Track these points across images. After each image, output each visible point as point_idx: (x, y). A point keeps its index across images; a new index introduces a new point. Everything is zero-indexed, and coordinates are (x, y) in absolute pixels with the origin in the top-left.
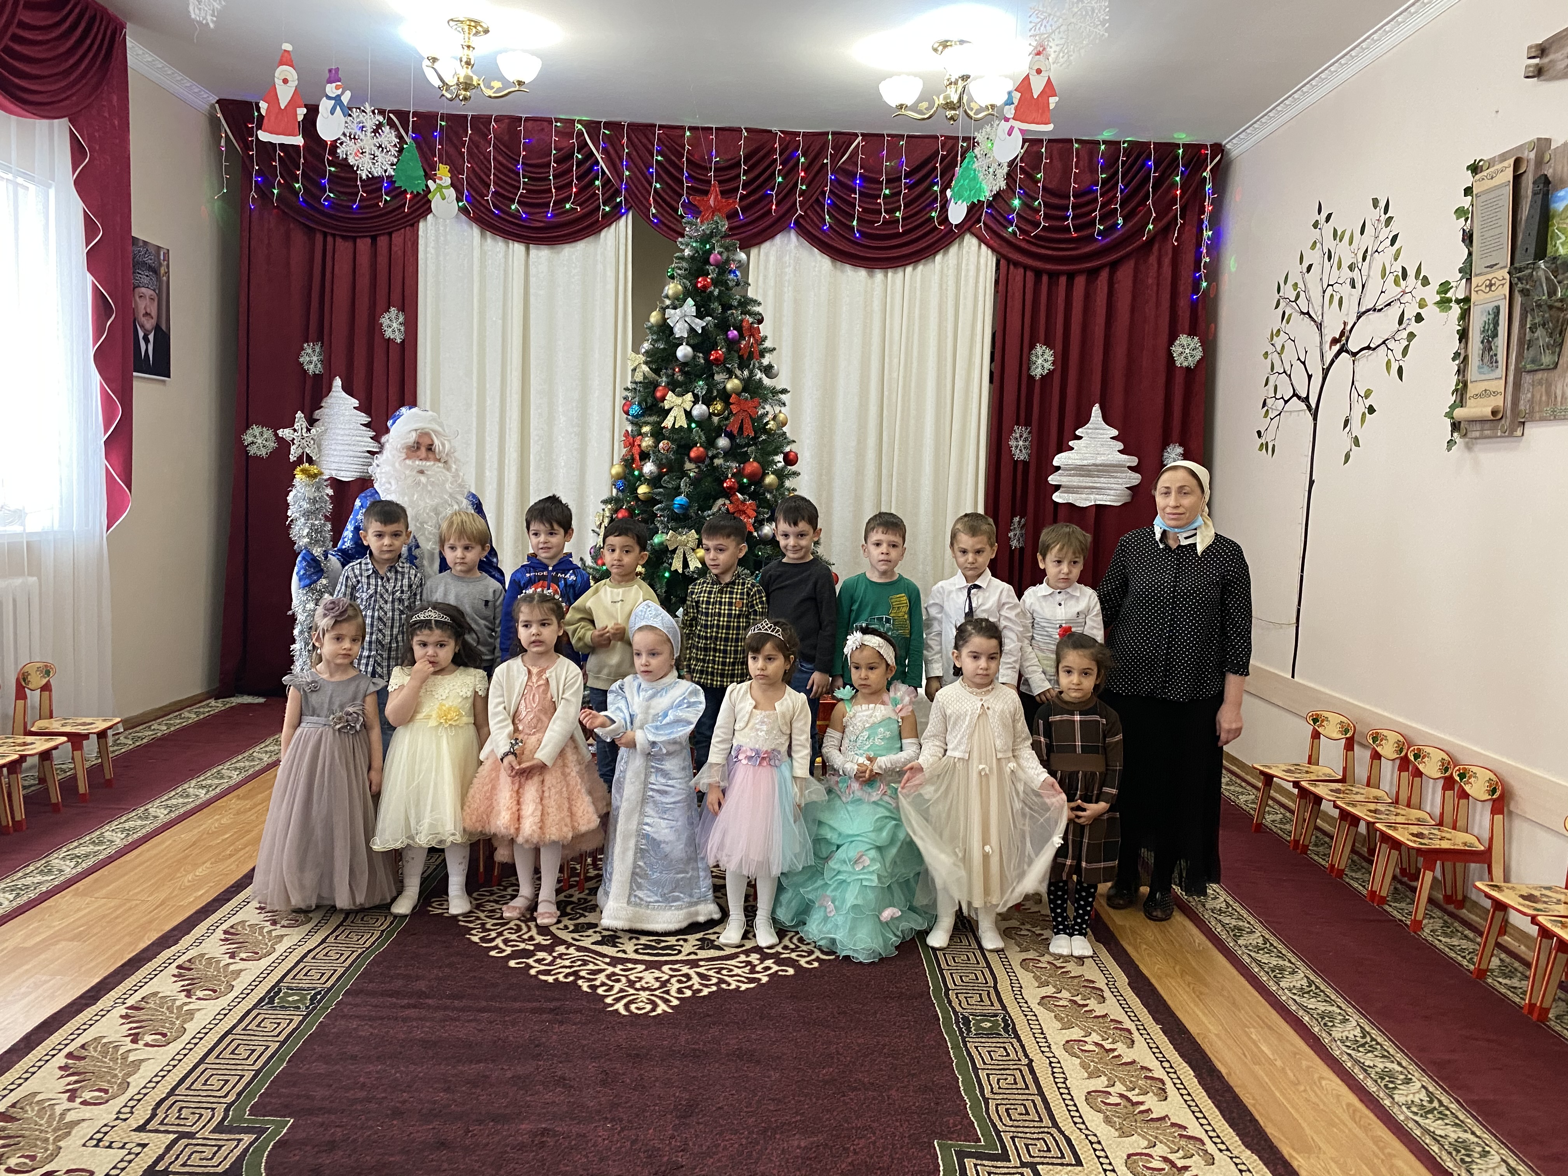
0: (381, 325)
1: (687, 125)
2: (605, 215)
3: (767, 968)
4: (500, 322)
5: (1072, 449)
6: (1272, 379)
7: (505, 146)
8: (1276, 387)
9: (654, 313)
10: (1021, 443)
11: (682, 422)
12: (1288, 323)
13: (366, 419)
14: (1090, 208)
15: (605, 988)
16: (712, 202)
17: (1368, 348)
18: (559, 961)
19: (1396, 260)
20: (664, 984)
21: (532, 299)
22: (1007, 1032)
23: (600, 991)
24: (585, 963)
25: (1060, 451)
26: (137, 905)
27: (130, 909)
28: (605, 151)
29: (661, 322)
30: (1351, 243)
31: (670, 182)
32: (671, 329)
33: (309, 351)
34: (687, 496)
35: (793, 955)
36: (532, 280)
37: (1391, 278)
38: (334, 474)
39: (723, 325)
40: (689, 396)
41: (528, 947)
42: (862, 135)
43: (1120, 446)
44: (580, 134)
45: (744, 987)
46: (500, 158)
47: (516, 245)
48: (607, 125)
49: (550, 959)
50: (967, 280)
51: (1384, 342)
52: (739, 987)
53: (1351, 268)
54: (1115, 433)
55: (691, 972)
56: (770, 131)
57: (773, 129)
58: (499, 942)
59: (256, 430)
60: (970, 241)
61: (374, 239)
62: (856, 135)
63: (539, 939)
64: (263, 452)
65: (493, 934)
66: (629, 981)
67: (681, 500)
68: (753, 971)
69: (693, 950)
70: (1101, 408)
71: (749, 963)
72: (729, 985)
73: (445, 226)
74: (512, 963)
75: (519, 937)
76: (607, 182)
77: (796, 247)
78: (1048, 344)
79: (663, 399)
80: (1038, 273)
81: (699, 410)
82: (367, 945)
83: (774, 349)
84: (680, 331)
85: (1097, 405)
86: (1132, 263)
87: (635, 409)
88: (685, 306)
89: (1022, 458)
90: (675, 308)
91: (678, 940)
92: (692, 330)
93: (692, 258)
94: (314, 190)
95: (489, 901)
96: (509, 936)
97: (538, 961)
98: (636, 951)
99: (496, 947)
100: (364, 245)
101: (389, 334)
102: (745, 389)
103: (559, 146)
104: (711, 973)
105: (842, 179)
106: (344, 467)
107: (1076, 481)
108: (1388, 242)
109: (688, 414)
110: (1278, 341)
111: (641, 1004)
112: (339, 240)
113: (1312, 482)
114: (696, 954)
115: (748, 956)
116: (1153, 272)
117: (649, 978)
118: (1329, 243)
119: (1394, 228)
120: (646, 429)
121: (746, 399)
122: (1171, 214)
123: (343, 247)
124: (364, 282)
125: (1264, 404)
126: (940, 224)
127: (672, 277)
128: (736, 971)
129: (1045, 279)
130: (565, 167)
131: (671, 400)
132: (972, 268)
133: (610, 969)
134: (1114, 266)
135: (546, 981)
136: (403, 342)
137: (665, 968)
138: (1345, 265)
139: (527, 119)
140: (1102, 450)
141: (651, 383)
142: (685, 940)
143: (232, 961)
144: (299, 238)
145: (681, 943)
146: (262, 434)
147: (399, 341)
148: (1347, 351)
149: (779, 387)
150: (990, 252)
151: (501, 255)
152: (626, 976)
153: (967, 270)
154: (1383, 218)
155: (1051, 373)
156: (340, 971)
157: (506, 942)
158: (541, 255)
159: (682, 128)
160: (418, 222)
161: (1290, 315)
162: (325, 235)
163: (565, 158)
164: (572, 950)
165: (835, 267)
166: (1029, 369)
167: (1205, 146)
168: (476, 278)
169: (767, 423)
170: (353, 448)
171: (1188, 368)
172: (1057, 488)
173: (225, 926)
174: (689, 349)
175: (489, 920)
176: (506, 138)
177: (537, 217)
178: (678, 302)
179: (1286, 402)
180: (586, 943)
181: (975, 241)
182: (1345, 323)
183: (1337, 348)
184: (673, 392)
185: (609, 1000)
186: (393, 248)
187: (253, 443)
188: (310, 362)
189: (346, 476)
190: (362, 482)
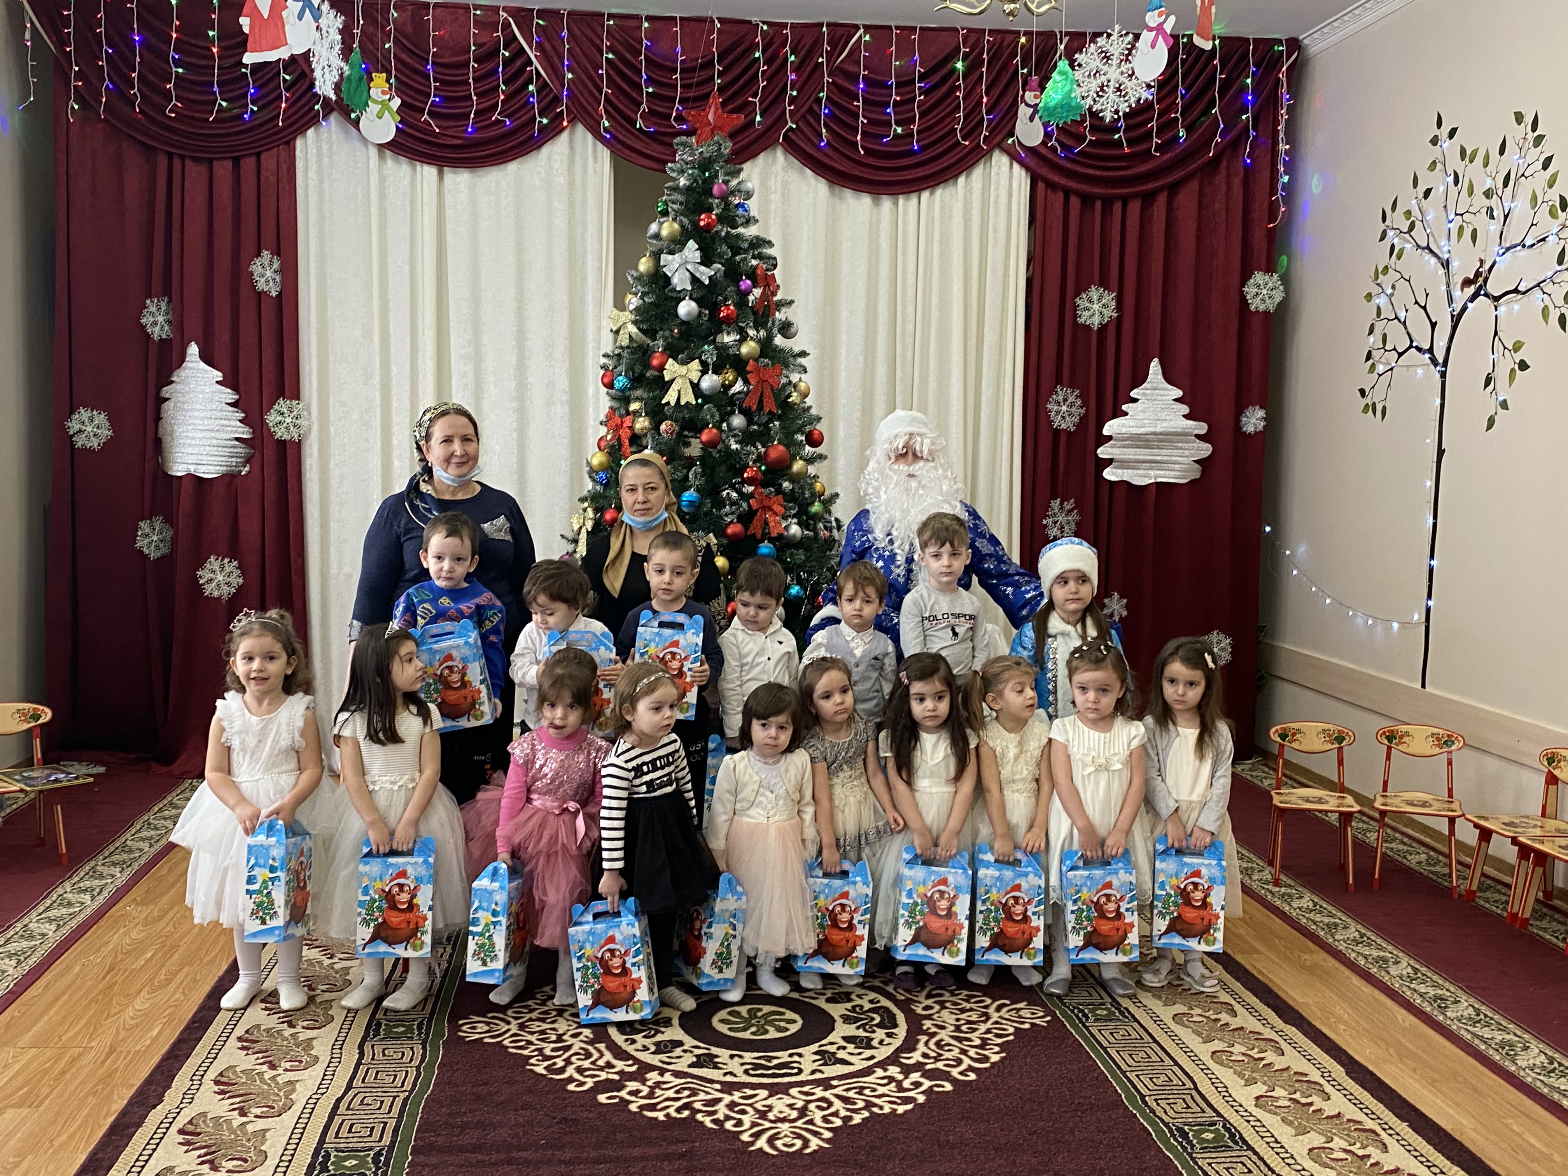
0: (252, 274)
1: (644, 13)
2: (543, 128)
3: (917, 1085)
4: (407, 268)
5: (1126, 414)
6: (1379, 327)
7: (409, 40)
8: (1385, 337)
9: (643, 260)
10: (1064, 408)
11: (689, 397)
12: (1399, 258)
13: (231, 396)
14: (1146, 116)
15: (733, 1122)
16: (711, 117)
17: (1516, 291)
18: (658, 1092)
19: (1551, 186)
20: (803, 1111)
21: (450, 238)
22: (1236, 1143)
23: (729, 1125)
24: (694, 1092)
25: (1114, 417)
26: (80, 1055)
27: (74, 1060)
28: (540, 47)
29: (652, 270)
30: (1486, 165)
31: (624, 86)
32: (667, 280)
33: (153, 309)
34: (698, 490)
35: (940, 1065)
36: (449, 213)
37: (1546, 208)
38: (192, 469)
39: (733, 273)
40: (695, 365)
41: (611, 1076)
42: (865, 26)
43: (1186, 410)
44: (507, 25)
45: (901, 1109)
46: (404, 56)
47: (430, 168)
48: (542, 14)
49: (645, 1091)
50: (997, 209)
51: (1538, 285)
52: (896, 1110)
53: (1488, 194)
54: (1179, 393)
55: (828, 1094)
56: (750, 22)
57: (754, 19)
58: (570, 1071)
59: (84, 414)
60: (1000, 161)
61: (236, 161)
62: (856, 27)
63: (620, 1065)
64: (95, 444)
65: (560, 1063)
66: (757, 1111)
67: (690, 495)
68: (900, 1089)
69: (815, 1066)
70: (1162, 363)
71: (891, 1079)
72: (881, 1108)
73: (330, 144)
74: (602, 1098)
75: (593, 1063)
76: (543, 87)
77: (783, 169)
79: (661, 368)
81: (709, 382)
82: (408, 1086)
83: (792, 302)
84: (680, 281)
85: (1156, 360)
86: (1195, 184)
87: (621, 382)
88: (686, 251)
89: (1064, 426)
90: (671, 252)
91: (791, 1055)
92: (695, 280)
93: (688, 189)
94: (156, 98)
95: (530, 1020)
96: (580, 1063)
97: (633, 1093)
98: (746, 1072)
99: (571, 1080)
100: (223, 170)
101: (261, 285)
102: (763, 354)
103: (481, 40)
104: (851, 1094)
105: (840, 82)
106: (205, 459)
107: (1130, 454)
108: (1540, 165)
109: (695, 387)
110: (1386, 281)
111: (787, 1140)
112: (189, 163)
113: (1441, 452)
114: (821, 1072)
115: (885, 1070)
116: (1221, 196)
117: (780, 1105)
118: (1455, 163)
119: (1547, 148)
120: (634, 406)
121: (767, 365)
122: (1242, 125)
123: (195, 172)
124: (224, 218)
125: (1369, 356)
126: (964, 139)
127: (665, 213)
128: (881, 1090)
129: (1096, 205)
130: (489, 66)
131: (672, 368)
132: (1004, 192)
133: (727, 1099)
134: (1173, 189)
135: (656, 1119)
136: (280, 295)
137: (794, 1091)
138: (1479, 191)
139: (436, 5)
140: (1163, 415)
141: (640, 346)
142: (800, 1055)
143: (244, 1119)
144: (133, 160)
145: (796, 1058)
146: (91, 419)
147: (274, 294)
148: (1486, 295)
149: (797, 350)
150: (1023, 172)
151: (407, 180)
152: (751, 1105)
153: (997, 196)
154: (1531, 136)
156: (392, 1124)
157: (580, 1070)
158: (459, 180)
159: (638, 18)
160: (295, 138)
161: (1402, 250)
162: (170, 156)
163: (488, 55)
164: (668, 1077)
165: (833, 194)
166: (1075, 316)
167: (1279, 42)
168: (374, 211)
169: (789, 396)
170: (217, 435)
171: (1266, 313)
172: (1109, 462)
173: (212, 1074)
174: (693, 304)
175: (544, 1045)
176: (409, 29)
177: (454, 132)
178: (676, 244)
179: (1400, 355)
180: (682, 1065)
181: (1005, 159)
182: (1482, 262)
183: (1472, 289)
184: (675, 359)
185: (745, 1137)
186: (264, 174)
187: (80, 431)
188: (155, 323)
189: (208, 472)
190: (229, 478)
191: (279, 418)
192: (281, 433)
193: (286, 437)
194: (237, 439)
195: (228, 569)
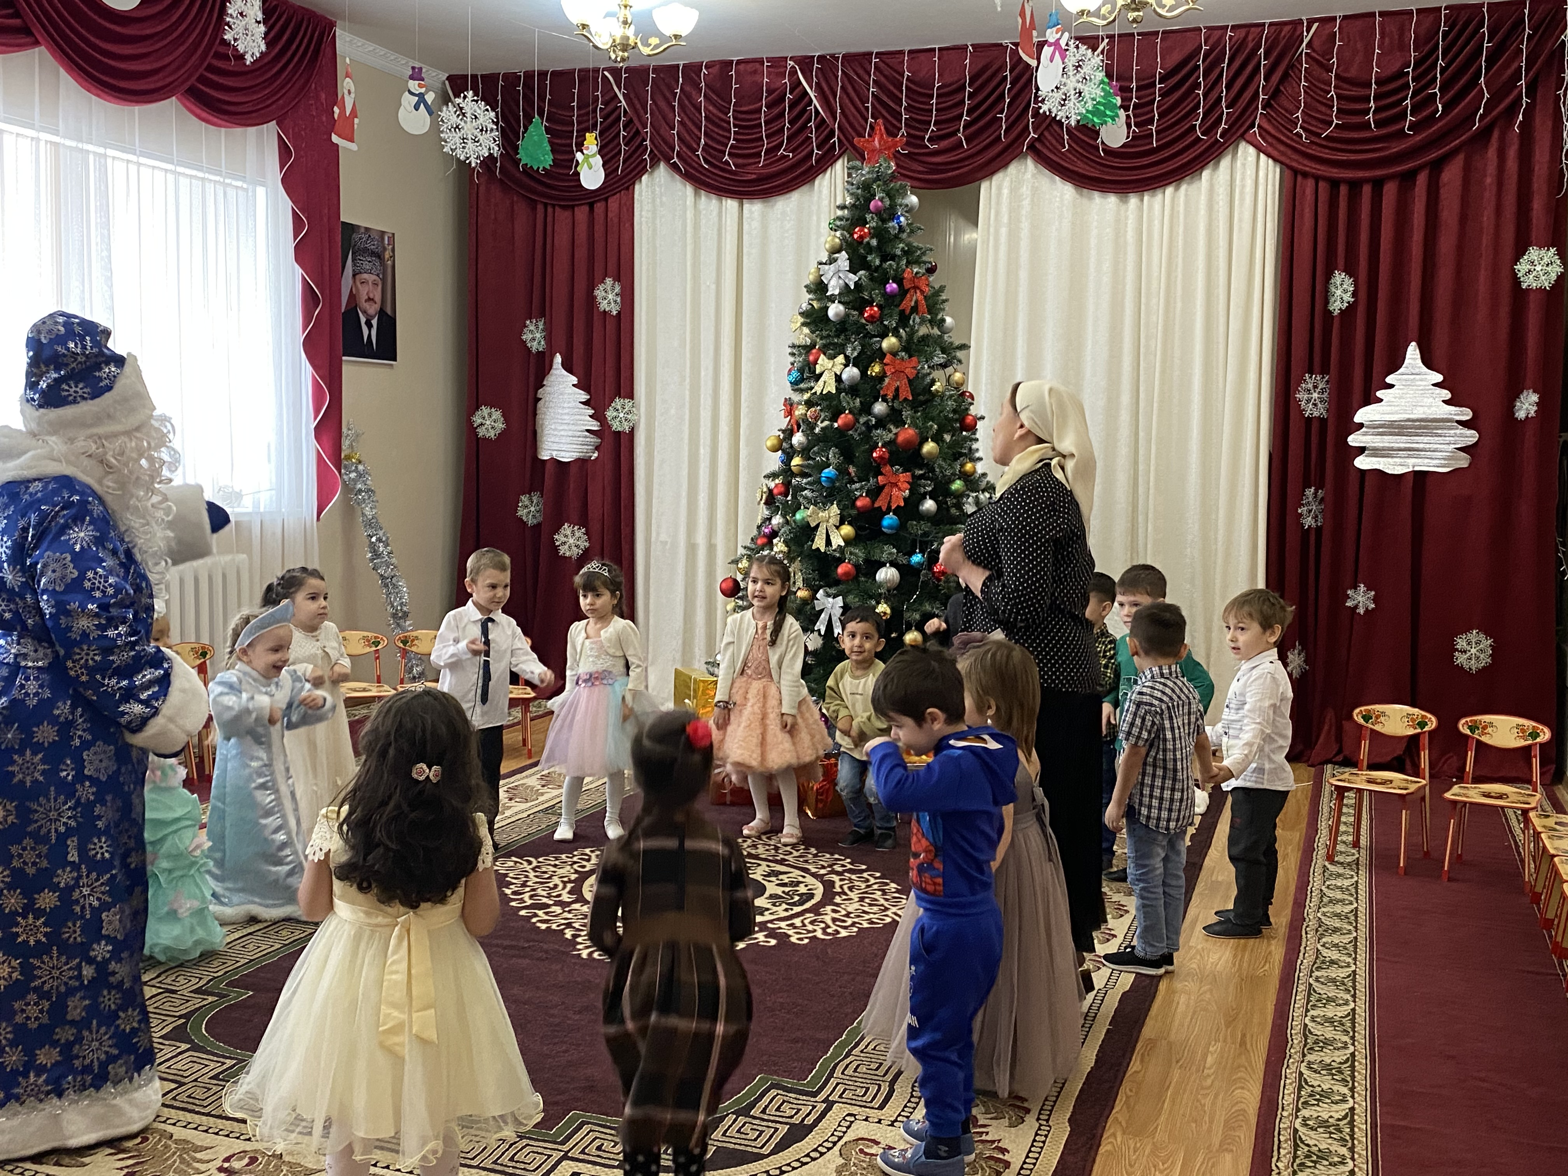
0: (596, 297)
1: (907, 49)
2: (819, 160)
4: (713, 287)
5: (1381, 400)
7: (716, 94)
10: (1315, 395)
11: (832, 387)
13: (584, 397)
14: (1399, 96)
21: (746, 261)
25: (1366, 404)
28: (819, 89)
29: (817, 280)
31: (886, 115)
32: (825, 286)
33: (532, 328)
34: (838, 468)
36: (746, 238)
38: (554, 454)
39: (880, 279)
40: (841, 359)
42: (1108, 37)
43: (1446, 394)
44: (793, 72)
46: (711, 108)
47: (729, 201)
48: (821, 59)
50: (1242, 199)
54: (1439, 378)
56: (1001, 45)
57: (1004, 42)
59: (485, 411)
60: (1246, 152)
61: (591, 206)
64: (492, 434)
67: (829, 472)
70: (1420, 347)
76: (820, 123)
77: (1033, 176)
78: (1350, 271)
79: (816, 363)
80: (1334, 184)
81: (850, 373)
84: (834, 289)
85: (1413, 344)
86: (1460, 159)
88: (840, 261)
89: (1316, 414)
90: (830, 263)
92: (845, 286)
93: (854, 206)
100: (581, 213)
101: (604, 306)
102: (904, 348)
103: (773, 86)
106: (564, 446)
107: (1383, 441)
109: (838, 378)
116: (1491, 168)
121: (903, 358)
122: (1516, 92)
123: (563, 216)
124: (581, 253)
126: (1204, 134)
127: (834, 229)
129: (1343, 190)
130: (776, 111)
131: (823, 363)
132: (1249, 183)
134: (1437, 166)
135: (538, 927)
136: (619, 313)
139: (739, 62)
140: (1422, 401)
141: (807, 345)
144: (522, 210)
146: (490, 415)
147: (615, 313)
150: (1270, 161)
151: (715, 213)
153: (1243, 186)
155: (1351, 306)
157: (534, 896)
158: (754, 209)
159: (901, 53)
160: (634, 184)
162: (546, 205)
163: (777, 100)
166: (1326, 302)
168: (689, 240)
169: (931, 384)
170: (571, 427)
171: (1540, 291)
172: (1361, 451)
174: (841, 308)
176: (717, 85)
177: (751, 169)
178: (833, 256)
184: (826, 354)
186: (609, 214)
187: (482, 424)
188: (534, 339)
189: (566, 457)
190: (582, 462)
191: (615, 414)
192: (616, 426)
193: (619, 429)
194: (588, 431)
195: (577, 534)
